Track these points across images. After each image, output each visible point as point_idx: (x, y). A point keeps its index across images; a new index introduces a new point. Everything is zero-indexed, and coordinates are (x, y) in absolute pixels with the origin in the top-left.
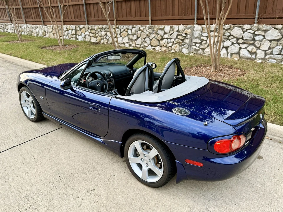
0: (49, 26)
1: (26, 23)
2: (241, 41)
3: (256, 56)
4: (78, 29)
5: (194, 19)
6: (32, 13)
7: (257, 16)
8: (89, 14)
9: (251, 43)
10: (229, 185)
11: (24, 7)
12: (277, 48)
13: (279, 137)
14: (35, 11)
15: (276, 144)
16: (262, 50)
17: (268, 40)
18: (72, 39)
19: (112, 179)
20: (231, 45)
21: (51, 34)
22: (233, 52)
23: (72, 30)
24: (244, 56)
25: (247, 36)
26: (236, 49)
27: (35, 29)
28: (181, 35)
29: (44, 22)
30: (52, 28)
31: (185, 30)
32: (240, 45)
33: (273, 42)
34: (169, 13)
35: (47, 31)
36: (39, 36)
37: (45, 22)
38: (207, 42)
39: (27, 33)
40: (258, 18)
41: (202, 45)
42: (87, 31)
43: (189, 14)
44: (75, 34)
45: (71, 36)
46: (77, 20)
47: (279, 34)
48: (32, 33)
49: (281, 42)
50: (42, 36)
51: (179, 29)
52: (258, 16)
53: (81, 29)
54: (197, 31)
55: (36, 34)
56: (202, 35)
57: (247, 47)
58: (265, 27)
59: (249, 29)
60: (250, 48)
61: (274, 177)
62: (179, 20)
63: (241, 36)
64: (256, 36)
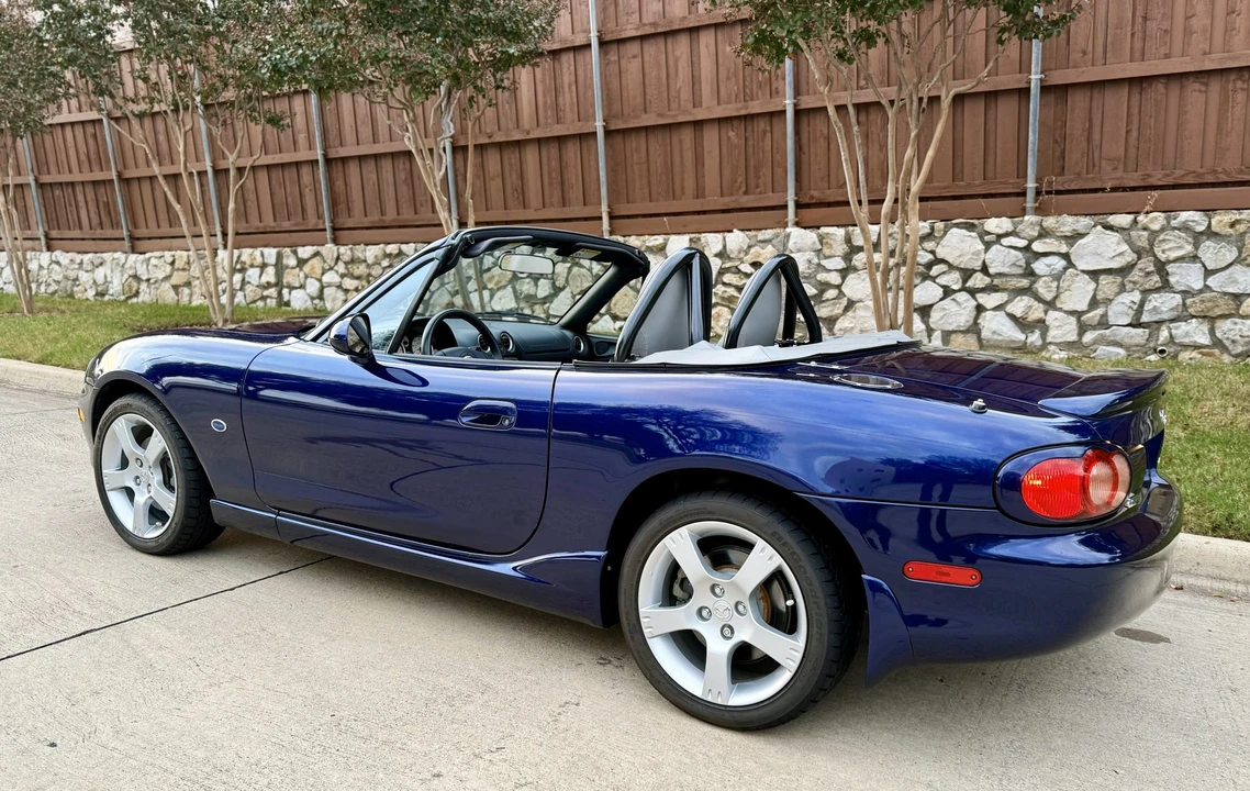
0: (158, 254)
1: (49, 249)
2: (978, 280)
3: (1044, 336)
4: (292, 262)
5: (785, 207)
6: (82, 203)
7: (1031, 185)
8: (343, 198)
9: (1018, 285)
10: (1067, 717)
11: (45, 179)
12: (1124, 301)
13: (1208, 576)
14: (96, 195)
15: (1203, 600)
16: (1066, 312)
17: (1083, 271)
18: (260, 304)
19: (569, 714)
20: (941, 299)
21: (167, 286)
22: (951, 324)
23: (263, 266)
24: (996, 337)
25: (1002, 259)
26: (962, 311)
27: (92, 271)
28: (733, 270)
29: (133, 239)
30: (173, 263)
31: (752, 250)
32: (978, 296)
33: (1104, 279)
34: (683, 188)
35: (144, 278)
36: (107, 298)
37: (138, 239)
38: (841, 294)
39: (54, 287)
40: (1038, 193)
41: (823, 304)
42: (331, 269)
43: (761, 189)
44: (276, 285)
45: (259, 291)
46: (286, 225)
47: (1125, 247)
48: (73, 285)
49: (1136, 278)
50: (123, 298)
51: (725, 247)
52: (1035, 185)
53: (301, 263)
54: (799, 251)
55: (94, 293)
56: (819, 264)
57: (1007, 303)
58: (1068, 224)
59: (1007, 235)
60: (1019, 306)
61: (1234, 690)
62: (723, 211)
63: (977, 260)
64: (1037, 259)
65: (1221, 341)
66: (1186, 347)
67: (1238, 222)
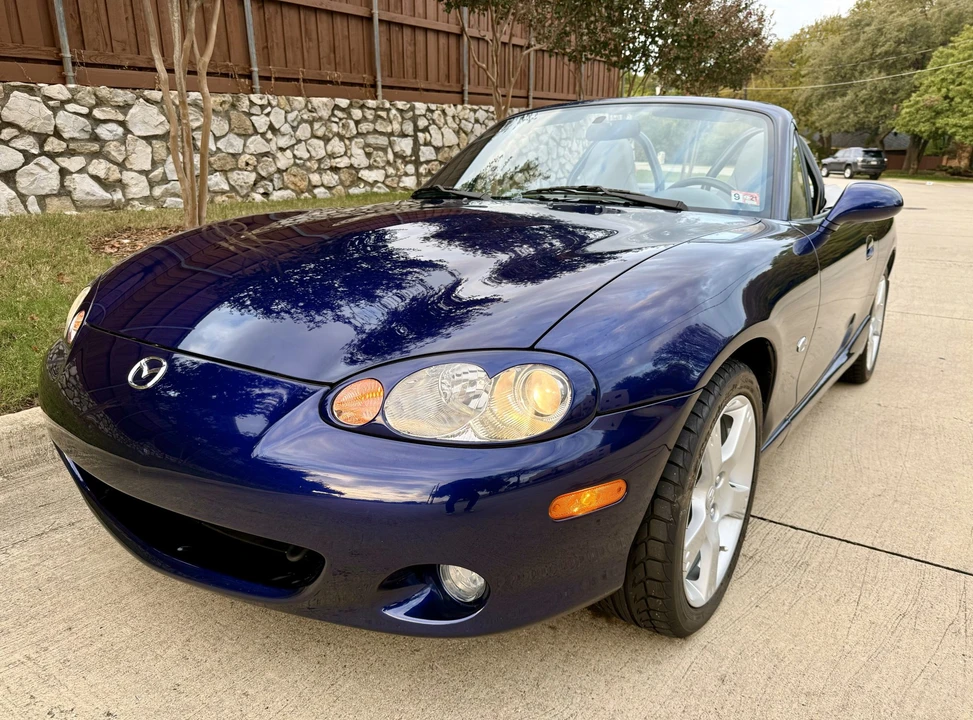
2: (55, 145)
3: (125, 193)
7: (67, 54)
9: (90, 149)
16: (136, 171)
17: (139, 137)
20: (24, 165)
22: (43, 188)
25: (71, 124)
26: (51, 176)
32: (59, 160)
33: (155, 144)
40: (74, 63)
47: (164, 118)
52: (70, 56)
57: (87, 165)
59: (68, 101)
60: (100, 167)
63: (49, 125)
64: (98, 125)
65: (233, 187)
66: (216, 192)
67: (224, 102)
